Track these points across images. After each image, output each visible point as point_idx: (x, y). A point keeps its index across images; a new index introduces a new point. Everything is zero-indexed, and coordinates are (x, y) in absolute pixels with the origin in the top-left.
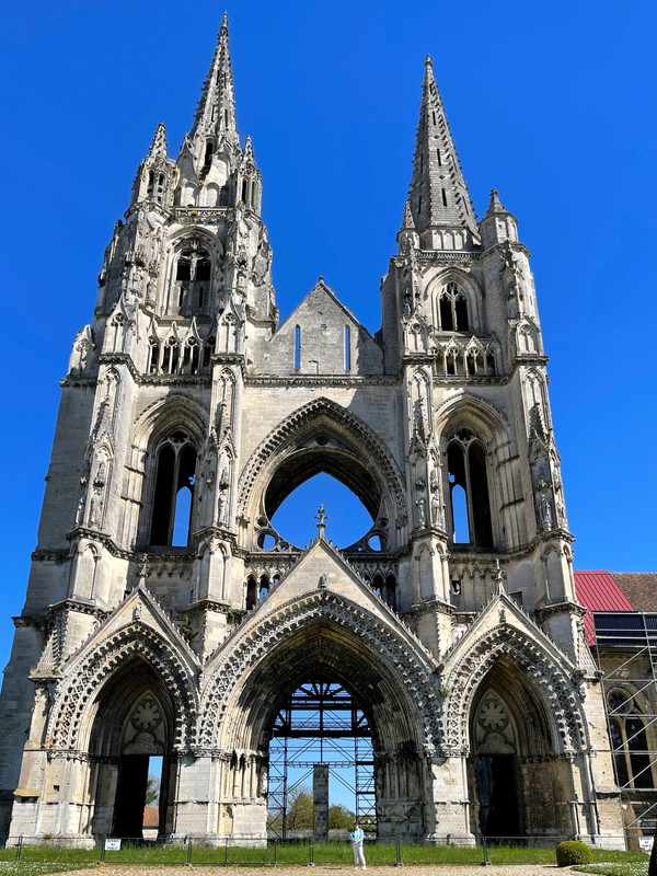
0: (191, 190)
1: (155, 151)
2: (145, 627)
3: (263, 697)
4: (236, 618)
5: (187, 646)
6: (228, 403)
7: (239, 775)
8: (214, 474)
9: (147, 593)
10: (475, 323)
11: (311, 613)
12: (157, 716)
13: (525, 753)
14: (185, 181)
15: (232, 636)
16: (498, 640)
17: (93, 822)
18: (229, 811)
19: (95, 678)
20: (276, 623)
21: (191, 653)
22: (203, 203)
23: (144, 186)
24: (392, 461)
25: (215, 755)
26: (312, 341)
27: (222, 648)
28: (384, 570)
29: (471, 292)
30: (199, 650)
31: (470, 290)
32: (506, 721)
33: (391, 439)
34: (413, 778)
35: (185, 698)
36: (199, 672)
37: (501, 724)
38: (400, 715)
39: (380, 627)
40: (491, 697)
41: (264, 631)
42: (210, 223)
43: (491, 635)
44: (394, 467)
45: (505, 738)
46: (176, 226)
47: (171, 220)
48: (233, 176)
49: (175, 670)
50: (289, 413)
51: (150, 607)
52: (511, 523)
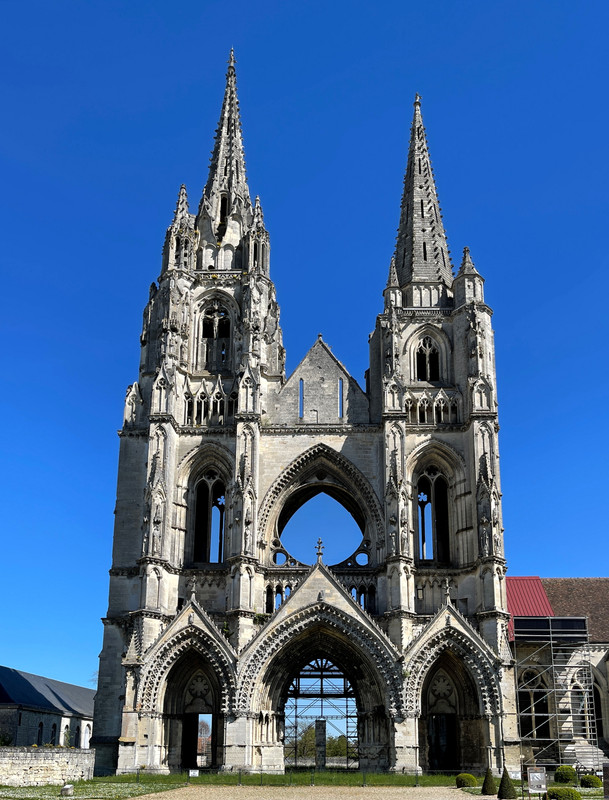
0: (211, 251)
1: (180, 216)
2: (197, 629)
3: (280, 675)
4: (260, 620)
5: (227, 643)
6: (249, 454)
7: (265, 727)
8: (240, 513)
9: (197, 605)
10: (444, 375)
11: (312, 619)
12: (207, 687)
13: (462, 713)
14: (205, 243)
15: (258, 635)
16: (444, 638)
17: (168, 757)
18: (259, 751)
19: (165, 664)
20: (288, 626)
21: (230, 647)
22: (221, 266)
23: (172, 253)
24: (374, 496)
25: (248, 715)
26: (313, 392)
27: (251, 644)
28: (367, 581)
29: (443, 346)
30: (235, 645)
31: (441, 342)
32: (451, 691)
33: (374, 478)
34: (383, 730)
35: (227, 679)
36: (236, 661)
37: (447, 693)
38: (376, 688)
39: (361, 628)
40: (441, 674)
41: (279, 632)
42: (228, 285)
43: (439, 635)
44: (376, 500)
45: (450, 702)
46: (200, 289)
47: (196, 284)
48: (245, 239)
49: (219, 659)
50: (295, 456)
51: (200, 615)
52: (462, 544)
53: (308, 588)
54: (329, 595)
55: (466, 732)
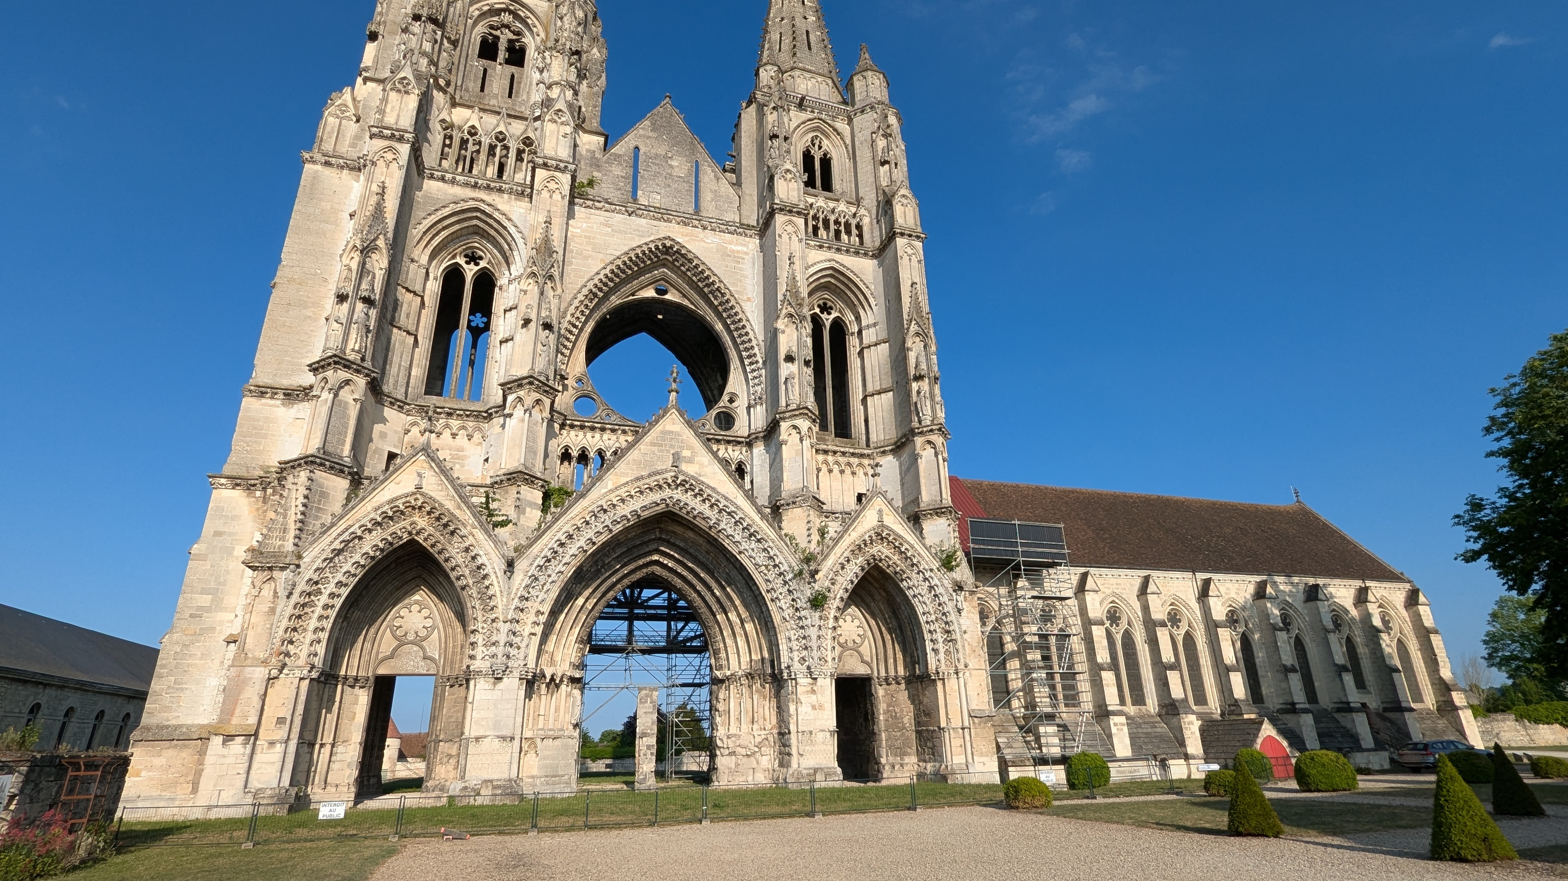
2: (429, 499)
5: (489, 530)
7: (545, 701)
8: (532, 308)
9: (434, 455)
10: (840, 186)
11: (657, 498)
13: (883, 674)
16: (873, 543)
18: (534, 747)
19: (347, 567)
20: (612, 507)
26: (654, 168)
27: (540, 534)
29: (839, 151)
31: (836, 145)
32: (863, 637)
33: (749, 300)
35: (484, 600)
36: (506, 564)
37: (858, 640)
45: (863, 656)
51: (438, 473)
53: (652, 444)
54: (690, 461)
55: (889, 706)
